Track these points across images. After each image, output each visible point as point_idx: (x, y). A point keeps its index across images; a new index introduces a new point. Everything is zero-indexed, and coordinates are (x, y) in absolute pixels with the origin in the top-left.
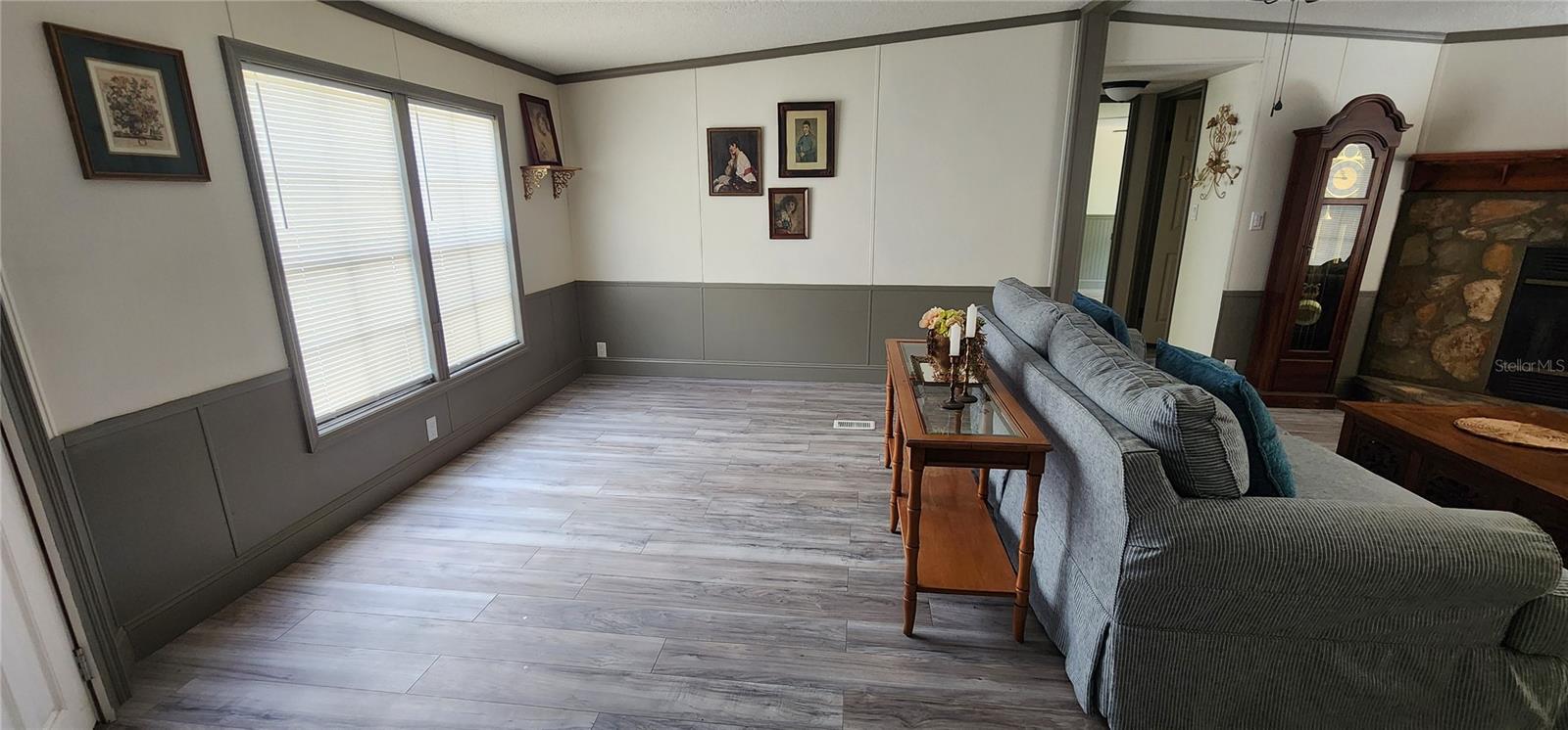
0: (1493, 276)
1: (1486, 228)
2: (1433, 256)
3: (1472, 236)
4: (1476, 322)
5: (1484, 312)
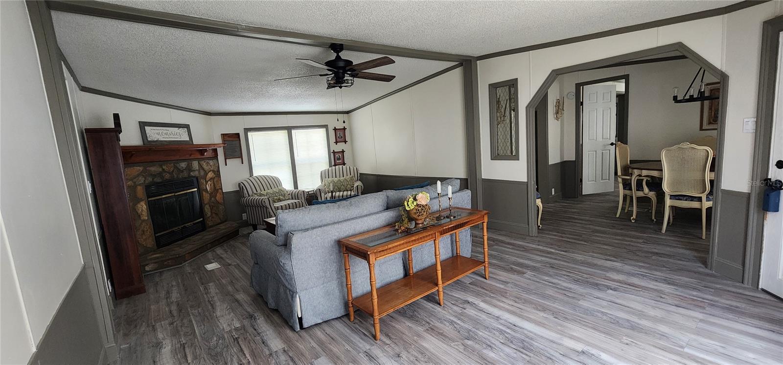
0: (142, 200)
1: (132, 180)
4: (144, 220)
5: (145, 216)
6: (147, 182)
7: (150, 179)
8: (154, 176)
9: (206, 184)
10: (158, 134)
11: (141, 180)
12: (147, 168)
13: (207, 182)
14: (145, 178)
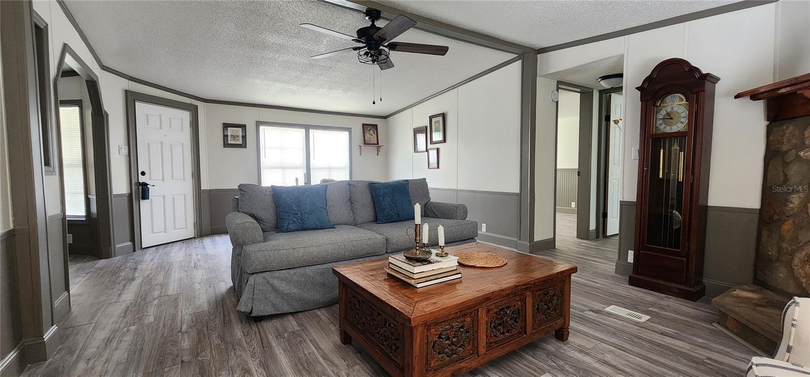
2: (786, 178)
3: (808, 157)
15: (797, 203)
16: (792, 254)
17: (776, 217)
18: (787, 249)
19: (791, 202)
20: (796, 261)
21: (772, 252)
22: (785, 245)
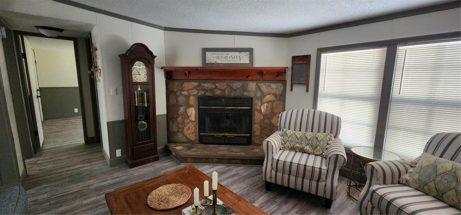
0: (192, 106)
1: (187, 91)
2: (177, 101)
3: (185, 94)
4: (191, 121)
5: (193, 118)
6: (199, 94)
7: (202, 93)
8: (206, 91)
9: (261, 106)
10: (217, 58)
11: (195, 92)
12: (202, 84)
13: (262, 104)
14: (198, 91)
15: (182, 110)
16: (183, 128)
17: (175, 116)
18: (181, 126)
19: (180, 110)
20: (185, 130)
21: (175, 129)
22: (180, 126)
